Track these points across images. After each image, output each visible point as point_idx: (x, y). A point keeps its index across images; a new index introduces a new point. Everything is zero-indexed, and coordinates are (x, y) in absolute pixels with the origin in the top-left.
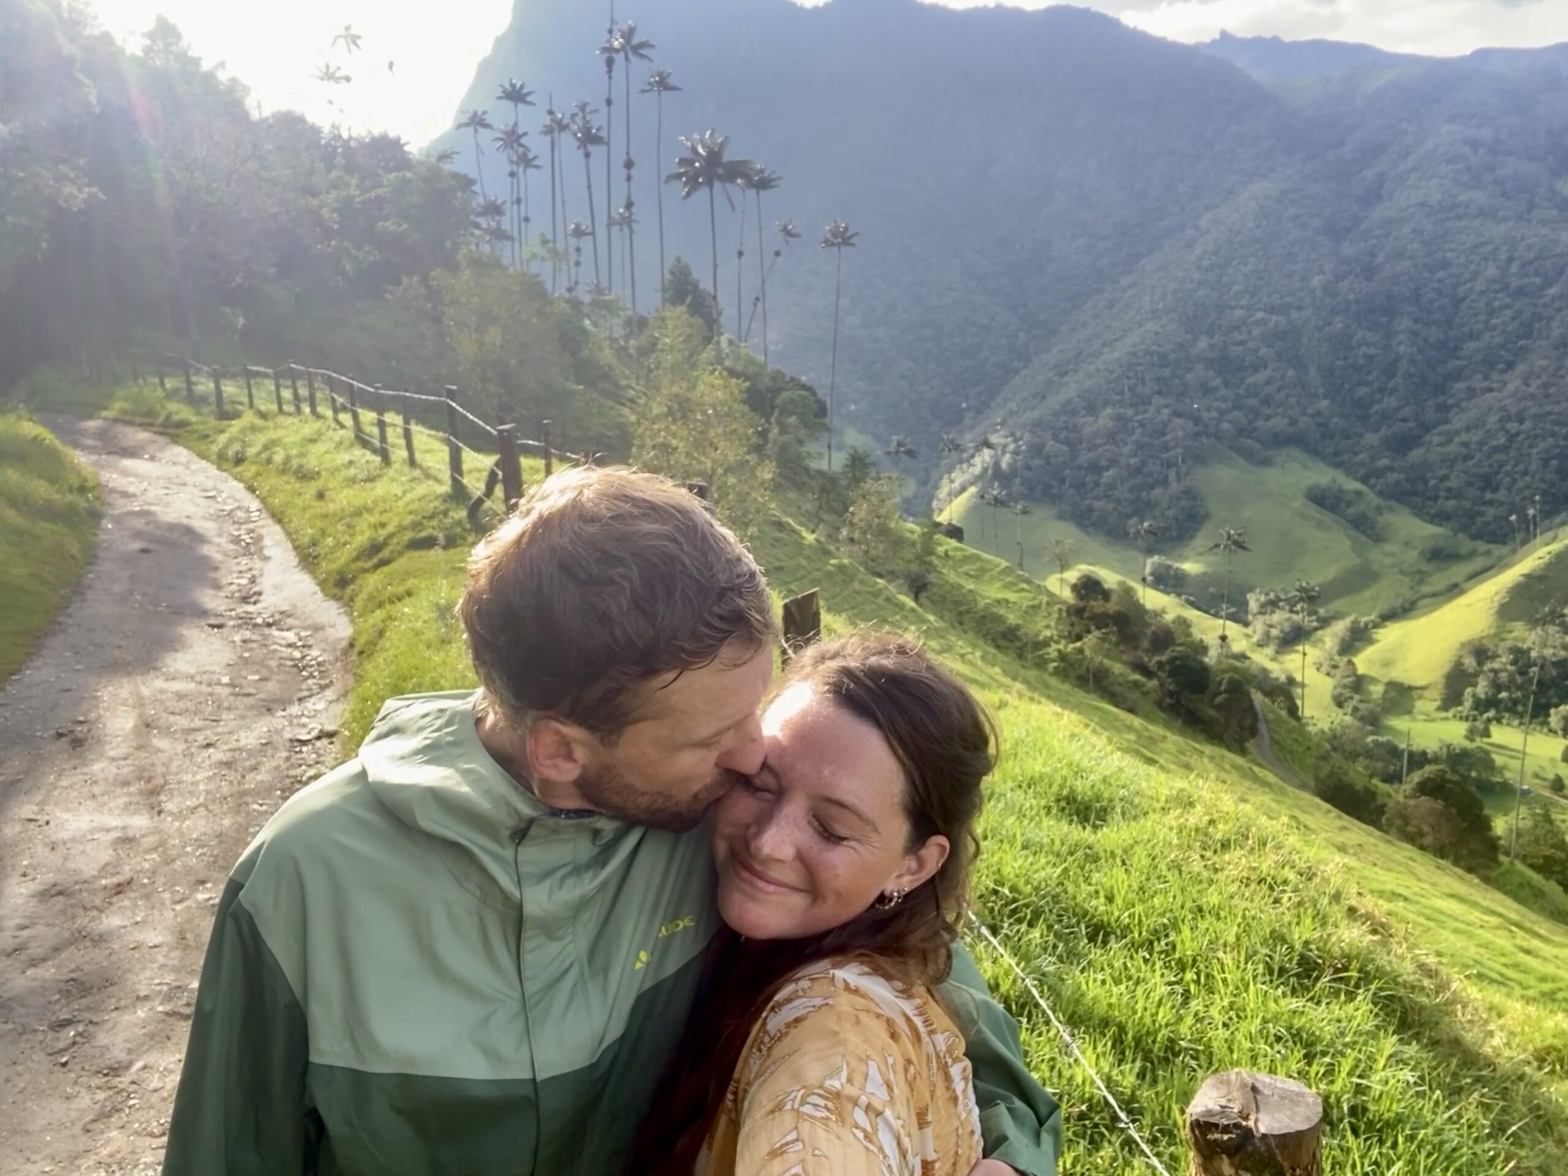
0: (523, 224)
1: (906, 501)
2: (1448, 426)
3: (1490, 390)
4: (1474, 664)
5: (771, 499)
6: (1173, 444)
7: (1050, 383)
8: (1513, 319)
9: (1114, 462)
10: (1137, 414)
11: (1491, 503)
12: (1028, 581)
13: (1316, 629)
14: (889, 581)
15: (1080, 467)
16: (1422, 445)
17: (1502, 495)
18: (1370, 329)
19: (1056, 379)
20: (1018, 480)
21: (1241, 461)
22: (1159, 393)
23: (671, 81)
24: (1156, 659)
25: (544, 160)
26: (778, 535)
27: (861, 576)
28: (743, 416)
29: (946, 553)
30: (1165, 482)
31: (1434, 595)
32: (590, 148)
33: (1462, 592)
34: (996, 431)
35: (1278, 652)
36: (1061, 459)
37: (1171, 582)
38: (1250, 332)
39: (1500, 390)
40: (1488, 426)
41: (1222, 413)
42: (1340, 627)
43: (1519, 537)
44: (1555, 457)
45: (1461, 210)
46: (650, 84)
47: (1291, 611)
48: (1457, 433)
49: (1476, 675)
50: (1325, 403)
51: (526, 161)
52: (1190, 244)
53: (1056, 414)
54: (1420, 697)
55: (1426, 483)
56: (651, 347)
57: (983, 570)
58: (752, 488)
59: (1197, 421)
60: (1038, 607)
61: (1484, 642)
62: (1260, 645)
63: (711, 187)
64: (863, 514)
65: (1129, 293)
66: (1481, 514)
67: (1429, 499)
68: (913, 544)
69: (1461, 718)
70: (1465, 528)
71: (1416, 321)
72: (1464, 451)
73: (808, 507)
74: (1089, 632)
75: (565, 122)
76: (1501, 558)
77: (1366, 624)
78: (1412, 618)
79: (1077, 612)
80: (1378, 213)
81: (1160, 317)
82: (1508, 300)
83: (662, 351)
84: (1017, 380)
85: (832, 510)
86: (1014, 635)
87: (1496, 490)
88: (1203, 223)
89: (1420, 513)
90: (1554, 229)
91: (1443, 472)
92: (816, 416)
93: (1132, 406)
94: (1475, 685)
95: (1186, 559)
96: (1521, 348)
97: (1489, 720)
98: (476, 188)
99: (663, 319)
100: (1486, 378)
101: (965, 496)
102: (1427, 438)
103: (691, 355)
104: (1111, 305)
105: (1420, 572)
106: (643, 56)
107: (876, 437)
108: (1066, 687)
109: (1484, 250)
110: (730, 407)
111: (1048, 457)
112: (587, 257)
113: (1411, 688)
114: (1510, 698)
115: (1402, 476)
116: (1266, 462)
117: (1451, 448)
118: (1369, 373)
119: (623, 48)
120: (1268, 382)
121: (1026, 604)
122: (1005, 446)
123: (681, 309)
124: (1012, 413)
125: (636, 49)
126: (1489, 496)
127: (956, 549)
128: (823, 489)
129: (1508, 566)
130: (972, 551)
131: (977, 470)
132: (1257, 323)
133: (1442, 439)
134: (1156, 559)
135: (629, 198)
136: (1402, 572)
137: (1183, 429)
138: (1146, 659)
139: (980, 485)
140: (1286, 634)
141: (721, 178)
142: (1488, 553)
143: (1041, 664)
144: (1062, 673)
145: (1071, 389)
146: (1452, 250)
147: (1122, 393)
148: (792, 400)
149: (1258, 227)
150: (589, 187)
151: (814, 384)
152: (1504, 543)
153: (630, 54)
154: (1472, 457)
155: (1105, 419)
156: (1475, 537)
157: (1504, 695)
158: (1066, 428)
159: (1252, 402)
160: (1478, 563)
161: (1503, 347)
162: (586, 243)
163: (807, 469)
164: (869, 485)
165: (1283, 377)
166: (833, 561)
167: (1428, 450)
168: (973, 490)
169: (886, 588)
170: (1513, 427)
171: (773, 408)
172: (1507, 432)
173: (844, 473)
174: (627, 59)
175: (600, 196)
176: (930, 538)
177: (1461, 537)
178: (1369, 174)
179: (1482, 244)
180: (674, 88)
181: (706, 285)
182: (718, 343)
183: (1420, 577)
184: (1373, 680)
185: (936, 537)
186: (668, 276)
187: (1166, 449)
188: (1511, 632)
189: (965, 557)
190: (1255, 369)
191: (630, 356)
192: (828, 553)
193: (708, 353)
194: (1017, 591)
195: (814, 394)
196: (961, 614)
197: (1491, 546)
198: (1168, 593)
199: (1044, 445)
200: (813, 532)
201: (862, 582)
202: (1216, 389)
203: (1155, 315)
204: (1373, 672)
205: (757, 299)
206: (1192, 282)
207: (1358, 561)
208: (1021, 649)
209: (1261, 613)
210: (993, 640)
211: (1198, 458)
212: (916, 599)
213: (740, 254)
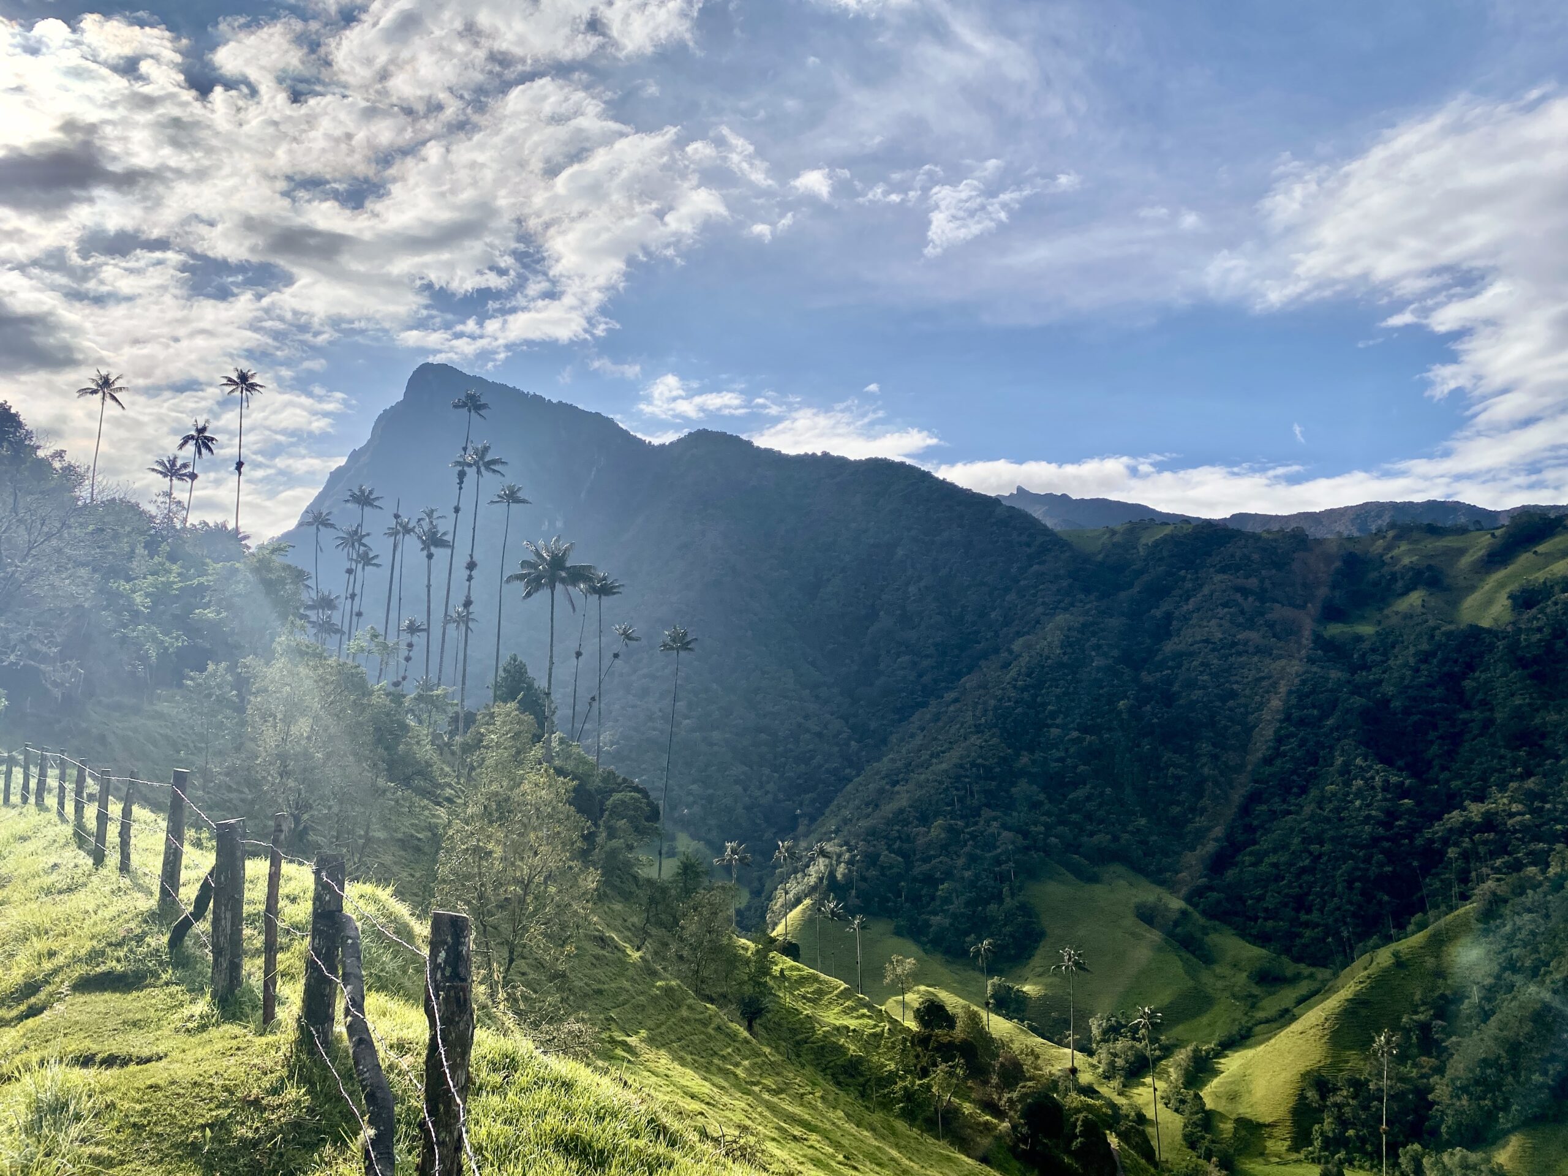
0: (355, 619)
1: (739, 912)
2: (1257, 847)
3: (1289, 813)
4: (1317, 1097)
5: (593, 911)
6: (1004, 858)
7: (881, 791)
8: (1300, 746)
9: (948, 875)
10: (967, 826)
11: (1306, 925)
12: (870, 1007)
13: (1160, 1059)
14: (720, 1007)
15: (915, 879)
16: (1235, 864)
17: (1315, 916)
18: (1175, 752)
19: (888, 787)
20: (854, 892)
21: (1070, 877)
22: (988, 805)
23: (521, 495)
24: (1006, 1096)
25: (385, 560)
26: (599, 951)
27: (690, 1001)
28: (568, 818)
29: (782, 971)
30: (999, 898)
31: (1267, 1021)
32: (433, 549)
33: (1294, 1018)
34: (830, 840)
35: (1124, 1086)
36: (895, 870)
37: (1013, 1006)
38: (1067, 750)
39: (1297, 813)
40: (1293, 848)
41: (1048, 827)
42: (1182, 1056)
43: (1340, 958)
44: (1358, 879)
45: (1241, 648)
46: (499, 496)
47: (1134, 1039)
48: (1266, 853)
49: (1321, 1110)
50: (1143, 821)
51: (366, 560)
52: (1006, 666)
53: (889, 823)
54: (1270, 1137)
55: (1244, 902)
56: (478, 743)
57: (820, 993)
58: (573, 898)
59: (1026, 835)
60: (881, 1035)
61: (1324, 1073)
62: (1107, 1077)
63: (553, 589)
64: (693, 928)
65: (952, 708)
66: (1299, 935)
67: (1250, 919)
68: (747, 962)
69: (1313, 1161)
70: (1287, 951)
71: (1214, 745)
72: (1275, 871)
73: (635, 919)
74: (935, 1065)
75: (410, 526)
76: (1324, 982)
77: (1208, 1053)
78: (1250, 1047)
79: (922, 1040)
80: (1169, 647)
81: (983, 732)
82: (1292, 729)
83: (487, 747)
84: (849, 787)
85: (661, 924)
86: (856, 1069)
87: (1309, 911)
88: (1017, 646)
89: (1243, 934)
90: (1322, 668)
91: (1258, 892)
92: (648, 819)
93: (962, 817)
94: (1321, 1121)
95: (1025, 981)
96: (1310, 774)
97: (1341, 1162)
98: (311, 583)
99: (492, 716)
100: (1284, 801)
101: (800, 907)
102: (1239, 858)
103: (518, 753)
104: (937, 718)
105: (1251, 996)
106: (494, 471)
107: (709, 843)
108: (915, 1132)
109: (1265, 683)
110: (554, 808)
111: (883, 868)
112: (418, 653)
113: (1260, 1126)
114: (1357, 1136)
115: (1222, 895)
116: (1094, 879)
117: (1263, 868)
118: (1179, 793)
119: (476, 463)
120: (1088, 798)
121: (869, 1031)
122: (839, 856)
123: (512, 705)
124: (846, 821)
125: (488, 465)
126: (1304, 917)
127: (792, 968)
128: (652, 901)
129: (1333, 990)
130: (808, 971)
131: (812, 880)
132: (1074, 741)
133: (1253, 859)
134: (996, 979)
135: (468, 596)
136: (1234, 996)
137: (1013, 843)
138: (995, 1097)
139: (816, 896)
140: (1131, 1064)
141: (563, 581)
142: (1311, 976)
143: (886, 1104)
144: (909, 1115)
145: (902, 799)
146: (1237, 682)
147: (952, 804)
148: (623, 802)
149: (1064, 654)
150: (429, 586)
151: (647, 786)
152: (1325, 966)
153: (482, 469)
154: (1283, 878)
155: (937, 830)
156: (1298, 960)
157: (1351, 1132)
158: (900, 838)
159: (1074, 817)
160: (1303, 988)
161: (1294, 772)
162: (419, 639)
163: (635, 878)
164: (700, 895)
165: (1102, 794)
166: (659, 983)
167: (1241, 871)
168: (807, 902)
169: (716, 1015)
170: (1315, 848)
171: (602, 811)
172: (1311, 853)
173: (675, 881)
174: (479, 472)
175: (437, 595)
176: (766, 957)
177: (1285, 959)
178: (1158, 613)
179: (1263, 678)
180: (524, 501)
181: (541, 683)
182: (549, 740)
183: (1252, 1002)
184: (1223, 1117)
185: (771, 955)
186: (501, 673)
187: (999, 863)
188: (1347, 1062)
189: (802, 977)
190: (1075, 785)
191: (453, 753)
192: (654, 974)
193: (537, 751)
194: (857, 1018)
195: (646, 795)
196: (798, 1043)
197: (1313, 970)
198: (1010, 1019)
199: (879, 855)
200: (638, 949)
201: (690, 1007)
202: (1041, 803)
203: (978, 729)
204: (1221, 1107)
205: (593, 699)
206: (1009, 701)
207: (1191, 983)
208: (863, 1086)
209: (1103, 1040)
210: (833, 1075)
211: (1031, 873)
212: (750, 1028)
213: (579, 654)
